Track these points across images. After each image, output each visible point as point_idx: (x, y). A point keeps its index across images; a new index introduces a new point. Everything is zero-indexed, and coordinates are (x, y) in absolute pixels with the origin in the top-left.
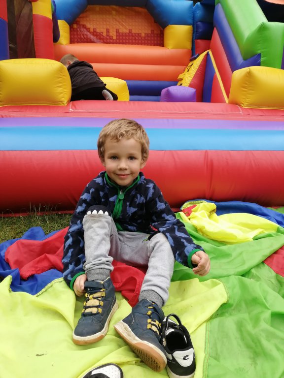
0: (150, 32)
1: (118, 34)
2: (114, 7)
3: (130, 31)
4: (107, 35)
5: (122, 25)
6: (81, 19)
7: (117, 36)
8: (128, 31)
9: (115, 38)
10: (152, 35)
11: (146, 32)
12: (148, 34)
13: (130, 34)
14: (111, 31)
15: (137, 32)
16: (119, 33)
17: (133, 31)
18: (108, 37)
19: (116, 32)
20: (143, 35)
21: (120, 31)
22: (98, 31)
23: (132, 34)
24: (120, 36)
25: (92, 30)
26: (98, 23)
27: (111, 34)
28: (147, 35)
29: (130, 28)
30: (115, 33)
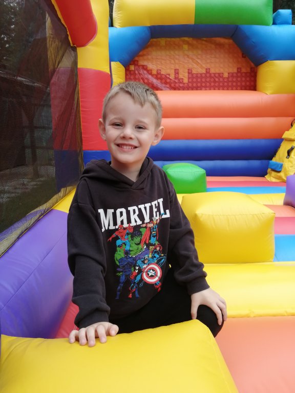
0: (235, 70)
1: (190, 76)
2: (186, 39)
3: (208, 71)
4: (176, 78)
5: (197, 63)
6: (141, 58)
7: (189, 78)
8: (204, 71)
9: (186, 81)
10: (239, 74)
11: (231, 70)
12: (233, 73)
13: (208, 75)
14: (181, 71)
15: (217, 71)
16: (192, 75)
17: (212, 71)
18: (177, 81)
19: (189, 73)
20: (226, 75)
21: (194, 72)
22: (163, 72)
23: (210, 74)
24: (193, 78)
25: (154, 72)
26: (163, 62)
27: (181, 76)
28: (231, 75)
29: (208, 66)
30: (186, 75)
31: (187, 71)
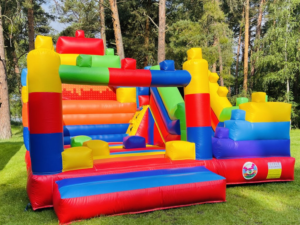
0: (106, 90)
1: (82, 92)
4: (74, 93)
5: (85, 86)
8: (89, 90)
9: (80, 94)
10: (108, 92)
15: (96, 90)
20: (101, 92)
21: (84, 90)
22: (67, 90)
26: (67, 85)
27: (77, 92)
28: (104, 92)
29: (92, 88)
31: (80, 90)
